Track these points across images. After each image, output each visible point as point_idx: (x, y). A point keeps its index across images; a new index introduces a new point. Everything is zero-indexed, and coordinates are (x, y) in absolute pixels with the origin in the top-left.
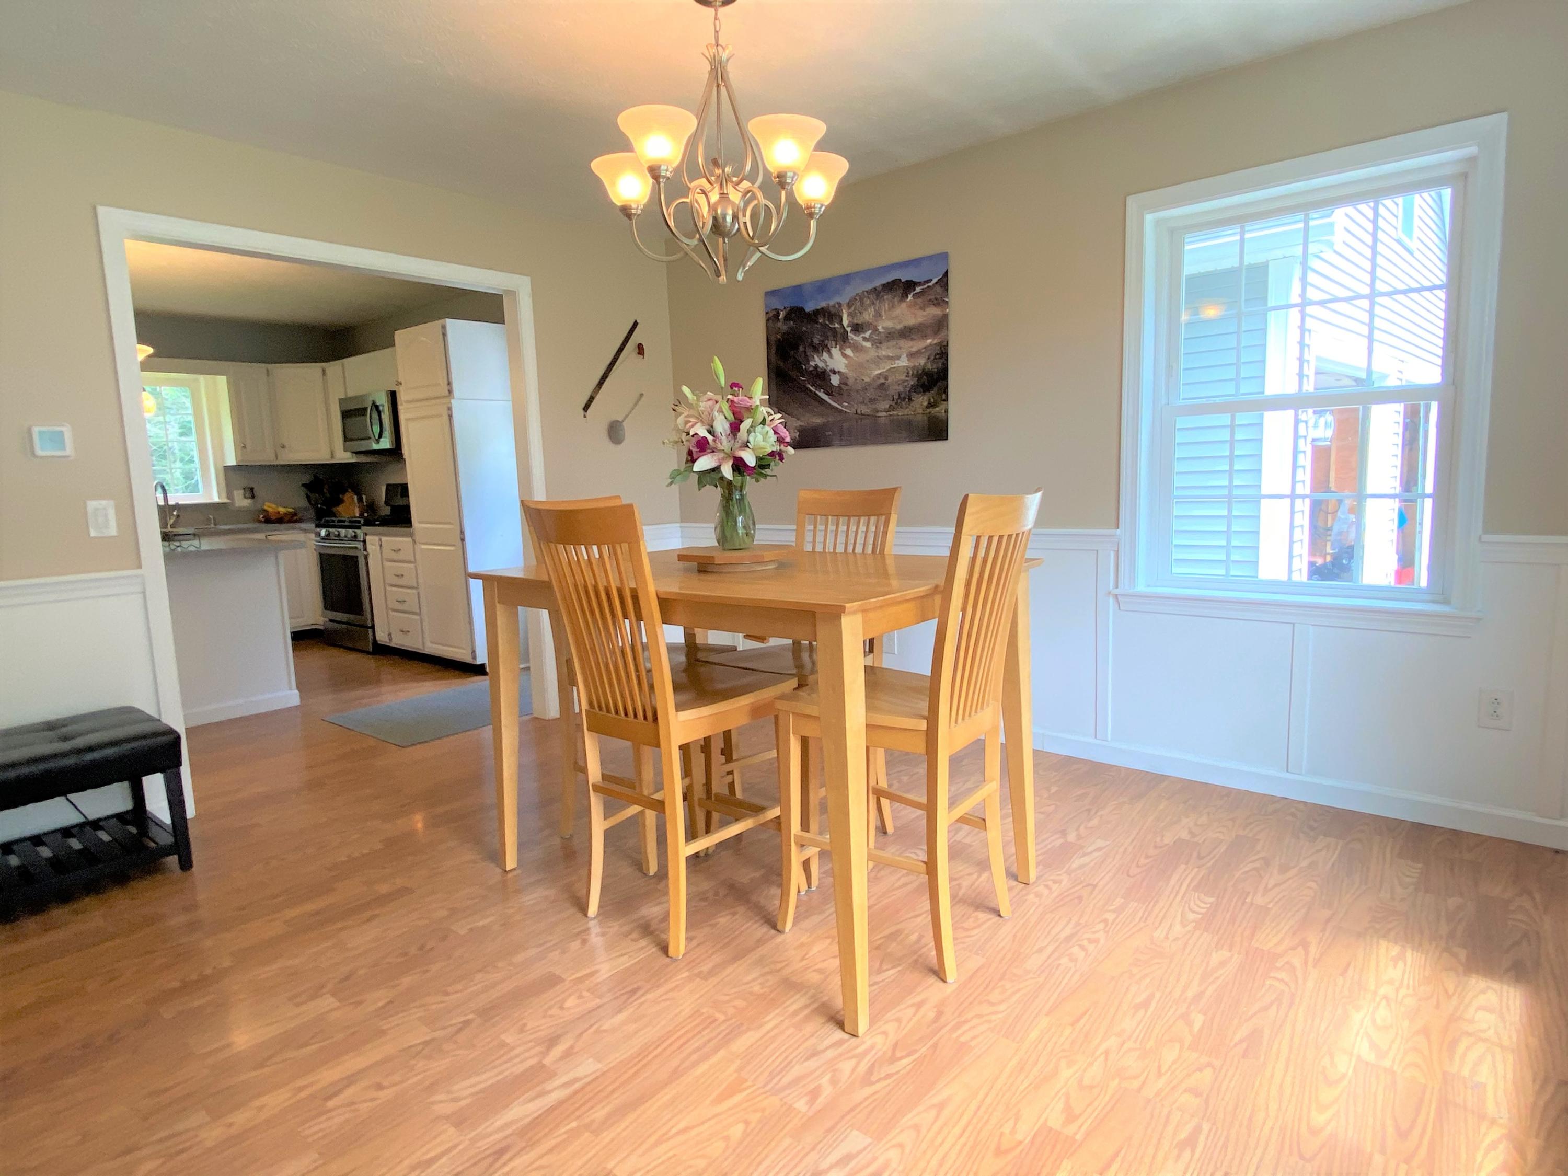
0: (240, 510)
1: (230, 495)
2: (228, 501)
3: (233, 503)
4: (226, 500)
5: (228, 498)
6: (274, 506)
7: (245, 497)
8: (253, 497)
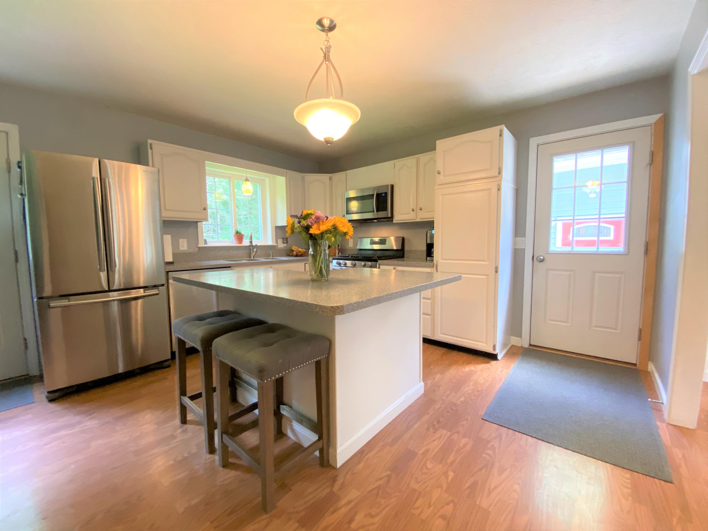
0: (281, 250)
1: (277, 242)
2: (276, 245)
3: (277, 246)
4: (275, 244)
5: (276, 243)
6: (296, 248)
7: (284, 243)
8: (287, 243)
